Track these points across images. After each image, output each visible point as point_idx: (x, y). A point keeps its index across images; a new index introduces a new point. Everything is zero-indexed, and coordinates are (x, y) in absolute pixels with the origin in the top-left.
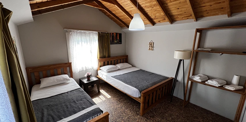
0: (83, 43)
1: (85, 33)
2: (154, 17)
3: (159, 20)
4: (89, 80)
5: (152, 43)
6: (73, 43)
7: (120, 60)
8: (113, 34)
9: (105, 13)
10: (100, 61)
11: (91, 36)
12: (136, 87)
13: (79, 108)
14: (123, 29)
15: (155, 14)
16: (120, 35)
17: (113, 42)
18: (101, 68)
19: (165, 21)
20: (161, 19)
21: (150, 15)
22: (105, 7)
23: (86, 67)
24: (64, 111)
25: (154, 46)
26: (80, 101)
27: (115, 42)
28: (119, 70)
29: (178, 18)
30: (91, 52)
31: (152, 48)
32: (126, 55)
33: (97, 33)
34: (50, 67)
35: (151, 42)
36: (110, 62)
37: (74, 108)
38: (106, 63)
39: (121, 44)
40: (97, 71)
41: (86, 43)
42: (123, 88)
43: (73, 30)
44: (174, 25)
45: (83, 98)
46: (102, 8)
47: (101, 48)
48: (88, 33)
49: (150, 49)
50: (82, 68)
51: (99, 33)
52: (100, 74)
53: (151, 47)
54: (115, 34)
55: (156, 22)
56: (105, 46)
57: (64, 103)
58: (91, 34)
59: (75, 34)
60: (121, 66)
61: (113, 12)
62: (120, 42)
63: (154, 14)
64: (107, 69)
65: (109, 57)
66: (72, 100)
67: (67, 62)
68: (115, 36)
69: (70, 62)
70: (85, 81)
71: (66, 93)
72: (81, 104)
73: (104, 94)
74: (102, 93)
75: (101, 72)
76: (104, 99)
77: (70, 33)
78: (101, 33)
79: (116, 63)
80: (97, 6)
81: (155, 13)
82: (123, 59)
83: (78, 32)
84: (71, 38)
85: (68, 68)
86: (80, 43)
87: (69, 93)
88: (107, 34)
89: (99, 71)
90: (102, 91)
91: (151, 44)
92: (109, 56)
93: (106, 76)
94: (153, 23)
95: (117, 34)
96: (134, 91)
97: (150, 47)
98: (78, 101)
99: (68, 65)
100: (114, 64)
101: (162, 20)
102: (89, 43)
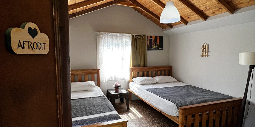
0: (114, 47)
1: (116, 36)
2: (204, 7)
3: (212, 11)
4: (117, 92)
5: (206, 46)
6: (103, 47)
7: (161, 71)
8: (151, 37)
9: (141, 12)
10: (132, 70)
11: (124, 40)
12: (173, 102)
13: (97, 112)
14: (165, 31)
15: (205, 3)
16: (161, 38)
17: (151, 47)
18: (133, 80)
19: (222, 11)
20: (216, 9)
21: (198, 6)
22: (141, 4)
23: (116, 76)
24: (82, 111)
25: (209, 50)
26: (100, 107)
27: (154, 47)
28: (157, 83)
29: (242, 3)
30: (122, 59)
31: (207, 53)
32: (170, 65)
33: (131, 36)
34: (78, 72)
35: (205, 44)
36: (146, 73)
37: (92, 111)
38: (141, 73)
39: (163, 50)
40: (129, 82)
41: (117, 47)
42: (156, 103)
43: (104, 33)
44: (237, 15)
45: (104, 105)
46: (137, 6)
47: (134, 54)
48: (120, 36)
49: (203, 55)
50: (111, 77)
51: (133, 36)
52: (132, 86)
53: (205, 51)
54: (154, 38)
55: (208, 15)
56: (140, 52)
57: (84, 105)
58: (124, 37)
59: (106, 37)
60: (160, 79)
61: (151, 10)
62: (161, 47)
63: (203, 4)
64: (139, 81)
65: (145, 67)
66: (93, 104)
67: (95, 68)
68: (154, 40)
69: (98, 68)
70: (113, 93)
71: (89, 99)
72: (100, 109)
73: (134, 112)
74: (131, 111)
75: (133, 84)
76: (133, 117)
77: (101, 36)
78: (135, 35)
79: (154, 75)
80: (131, 5)
81: (203, 2)
82: (165, 71)
83: (109, 35)
84: (101, 41)
85: (96, 75)
86: (111, 47)
87: (91, 98)
88: (143, 37)
89: (131, 83)
90: (132, 109)
91: (204, 47)
92: (145, 65)
93: (138, 88)
94: (205, 17)
95: (156, 37)
96: (170, 106)
97: (203, 51)
98: (97, 106)
99: (96, 71)
100: (152, 76)
101: (218, 10)
102: (120, 48)
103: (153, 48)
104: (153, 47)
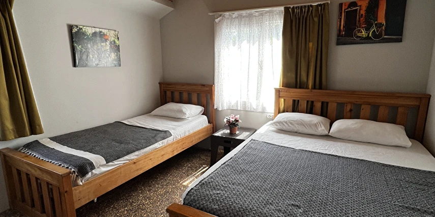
1: (250, 16)
7: (376, 107)
8: (353, 4)
27: (364, 33)
33: (283, 11)
48: (257, 14)
54: (364, 5)
77: (217, 20)
79: (349, 115)
103: (358, 37)
104: (359, 34)
